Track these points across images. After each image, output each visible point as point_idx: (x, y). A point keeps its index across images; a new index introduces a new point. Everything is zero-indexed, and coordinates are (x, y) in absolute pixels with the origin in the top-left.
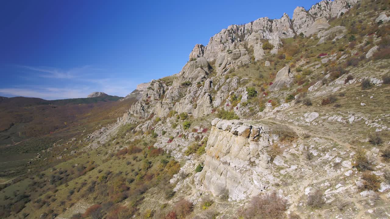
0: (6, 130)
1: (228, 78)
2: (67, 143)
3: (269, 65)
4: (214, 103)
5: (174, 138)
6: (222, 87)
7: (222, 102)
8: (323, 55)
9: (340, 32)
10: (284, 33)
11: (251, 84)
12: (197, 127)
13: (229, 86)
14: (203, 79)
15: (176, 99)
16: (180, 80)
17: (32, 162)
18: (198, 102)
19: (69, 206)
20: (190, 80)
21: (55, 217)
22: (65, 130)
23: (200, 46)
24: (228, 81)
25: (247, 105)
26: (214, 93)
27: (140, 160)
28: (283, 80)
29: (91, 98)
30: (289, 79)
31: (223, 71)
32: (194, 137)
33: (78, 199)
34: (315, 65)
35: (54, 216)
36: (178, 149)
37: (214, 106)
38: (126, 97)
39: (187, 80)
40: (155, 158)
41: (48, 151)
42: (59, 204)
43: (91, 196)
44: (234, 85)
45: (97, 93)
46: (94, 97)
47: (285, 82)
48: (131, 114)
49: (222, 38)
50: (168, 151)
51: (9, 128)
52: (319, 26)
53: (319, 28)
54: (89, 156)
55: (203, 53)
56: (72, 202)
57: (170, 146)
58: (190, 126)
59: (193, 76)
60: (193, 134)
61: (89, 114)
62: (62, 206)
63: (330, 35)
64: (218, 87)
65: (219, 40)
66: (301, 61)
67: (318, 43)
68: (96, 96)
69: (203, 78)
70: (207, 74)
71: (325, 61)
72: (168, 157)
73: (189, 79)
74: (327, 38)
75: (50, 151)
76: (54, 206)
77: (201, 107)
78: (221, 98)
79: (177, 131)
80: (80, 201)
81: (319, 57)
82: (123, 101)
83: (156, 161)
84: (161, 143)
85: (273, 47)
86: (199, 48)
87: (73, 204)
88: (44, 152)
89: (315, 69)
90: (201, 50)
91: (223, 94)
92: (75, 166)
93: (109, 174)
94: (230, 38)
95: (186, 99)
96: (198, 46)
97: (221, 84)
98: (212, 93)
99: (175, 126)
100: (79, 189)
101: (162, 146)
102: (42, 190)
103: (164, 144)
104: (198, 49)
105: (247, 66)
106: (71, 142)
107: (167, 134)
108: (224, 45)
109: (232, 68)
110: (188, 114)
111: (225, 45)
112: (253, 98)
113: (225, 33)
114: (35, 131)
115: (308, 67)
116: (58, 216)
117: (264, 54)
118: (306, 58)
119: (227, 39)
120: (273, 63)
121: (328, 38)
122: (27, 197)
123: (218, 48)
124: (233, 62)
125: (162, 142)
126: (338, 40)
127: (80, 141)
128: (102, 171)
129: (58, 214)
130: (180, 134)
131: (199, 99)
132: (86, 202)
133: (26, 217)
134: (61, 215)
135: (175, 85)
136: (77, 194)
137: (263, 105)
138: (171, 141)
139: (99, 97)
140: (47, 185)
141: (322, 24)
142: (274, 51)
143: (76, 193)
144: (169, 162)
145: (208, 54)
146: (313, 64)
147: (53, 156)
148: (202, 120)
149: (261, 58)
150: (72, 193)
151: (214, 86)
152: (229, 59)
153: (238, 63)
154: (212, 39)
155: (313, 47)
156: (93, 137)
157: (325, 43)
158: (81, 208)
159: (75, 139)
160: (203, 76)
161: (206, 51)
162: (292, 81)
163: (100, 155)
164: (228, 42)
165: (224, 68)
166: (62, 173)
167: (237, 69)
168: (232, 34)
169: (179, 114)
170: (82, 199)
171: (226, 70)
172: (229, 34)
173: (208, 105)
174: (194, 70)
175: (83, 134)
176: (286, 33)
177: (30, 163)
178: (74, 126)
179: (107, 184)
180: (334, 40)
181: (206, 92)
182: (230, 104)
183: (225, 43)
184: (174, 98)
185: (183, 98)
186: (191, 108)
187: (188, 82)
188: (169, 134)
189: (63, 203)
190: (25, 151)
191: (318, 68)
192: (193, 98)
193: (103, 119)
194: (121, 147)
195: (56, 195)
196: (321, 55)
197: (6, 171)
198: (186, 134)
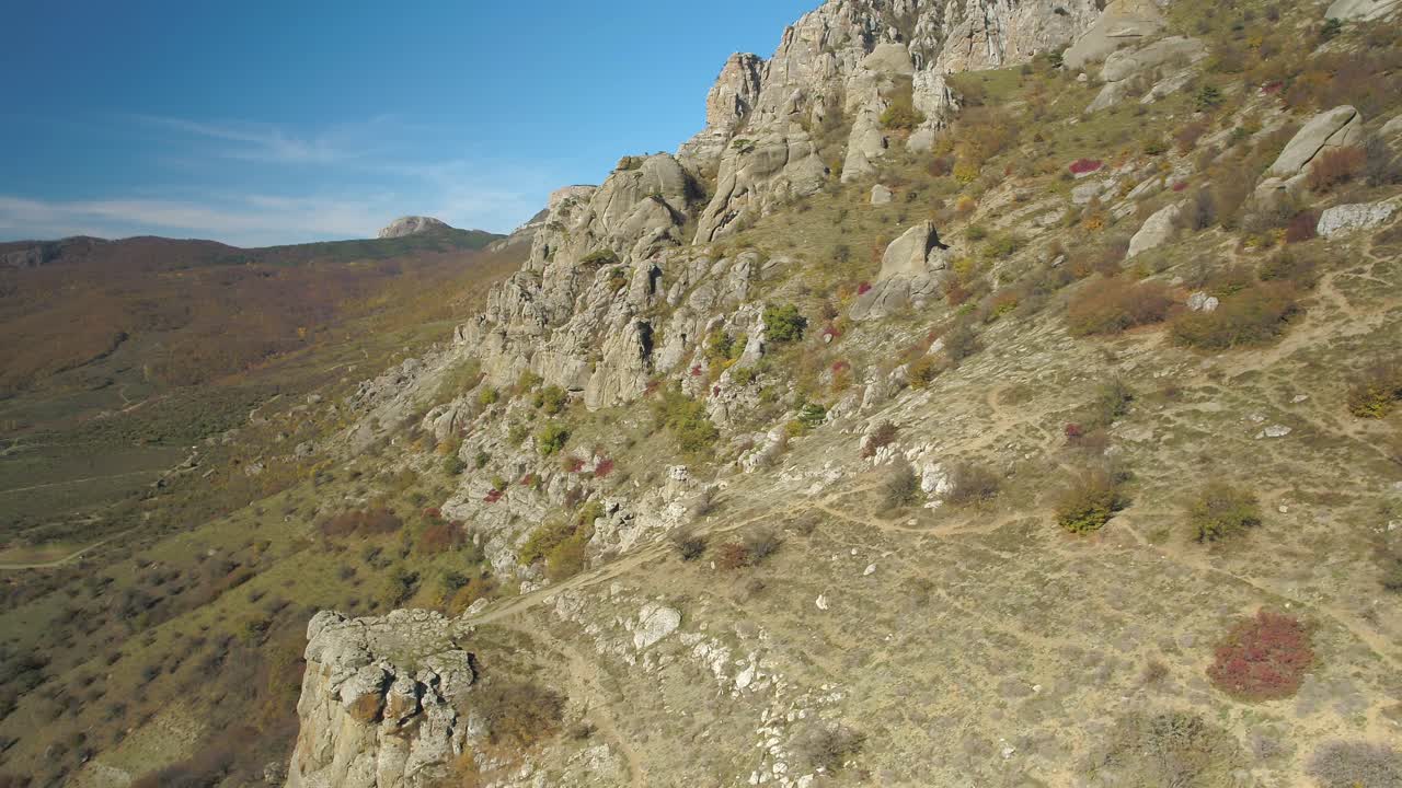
0: (104, 356)
1: (721, 257)
2: (290, 415)
3: (888, 200)
4: (659, 355)
5: (507, 484)
6: (694, 294)
7: (685, 354)
8: (1085, 165)
9: (1180, 61)
10: (1060, 11)
11: (795, 285)
12: (582, 452)
13: (718, 291)
14: (658, 244)
15: (557, 317)
16: (579, 241)
17: (165, 483)
18: (604, 348)
19: (136, 724)
20: (614, 246)
21: (88, 760)
22: (297, 359)
23: (745, 61)
24: (717, 268)
25: (753, 378)
26: (661, 315)
27: (386, 565)
28: (904, 276)
29: (394, 240)
30: (923, 276)
31: (718, 223)
32: (565, 490)
33: (168, 700)
34: (1042, 212)
35: (83, 757)
36: (508, 532)
37: (657, 366)
38: (512, 236)
39: (604, 247)
40: (434, 559)
41: (225, 441)
42: (106, 714)
43: (209, 691)
44: (737, 286)
45: (411, 221)
46: (401, 234)
47: (909, 289)
48: (488, 322)
49: (827, 28)
50: (476, 536)
51: (111, 351)
52: (1122, 24)
53: (1120, 33)
54: (258, 520)
55: (757, 87)
56: (148, 707)
57: (487, 517)
58: (566, 444)
59: (623, 229)
60: (563, 480)
61: (383, 299)
62: (115, 723)
63: (1139, 77)
64: (681, 292)
65: (817, 38)
66: (1003, 190)
67: (1089, 110)
68: (408, 233)
69: (658, 239)
70: (676, 218)
71: (1087, 196)
72: (471, 561)
73: (611, 242)
74: (1125, 87)
75: (231, 441)
76: (92, 714)
77: (611, 369)
78: (684, 336)
79: (519, 459)
80: (174, 707)
81: (1067, 177)
82: (501, 250)
83: (434, 572)
84: (466, 501)
85: (922, 119)
86: (743, 68)
87: (147, 718)
88: (213, 444)
89: (1039, 230)
90: (748, 77)
91: (690, 321)
92: (208, 557)
93: (276, 612)
94: (857, 27)
95: (570, 334)
96: (740, 62)
97: (692, 282)
98: (655, 315)
99: (519, 437)
100: (178, 662)
101: (464, 513)
102: (90, 641)
103: (473, 506)
104: (740, 71)
105: (801, 203)
106: (303, 407)
107: (490, 466)
108: (833, 55)
109: (753, 209)
110: (570, 394)
111: (837, 56)
112: (786, 348)
113: (839, 10)
114: (197, 360)
115: (1015, 223)
116: (97, 758)
117: (881, 152)
118: (1022, 177)
119: (846, 34)
120: (902, 192)
121: (1130, 86)
122: (37, 666)
123: (812, 68)
124: (757, 186)
125: (468, 502)
126: (1163, 98)
127: (332, 407)
128: (261, 596)
129: (99, 749)
130: (528, 472)
131: (609, 337)
132: (188, 712)
133: (9, 747)
134: (109, 754)
135: (562, 263)
136: (168, 681)
137: (810, 381)
138: (494, 496)
139: (421, 235)
140: (108, 623)
141: (1131, 18)
142: (921, 138)
143: (165, 675)
144: (468, 580)
145: (774, 93)
146: (1037, 206)
147: (237, 462)
148: (606, 420)
149: (865, 167)
150: (153, 673)
151: (667, 289)
152: (741, 173)
153: (775, 186)
154: (792, 34)
155: (1068, 124)
156: (373, 394)
157: (1113, 111)
158: (172, 733)
159: (317, 397)
160: (658, 231)
161: (769, 80)
162: (935, 283)
163: (292, 516)
164: (851, 46)
165: (719, 211)
166: (160, 582)
167: (767, 213)
168: (868, 11)
169: (545, 385)
170: (179, 699)
171: (727, 216)
172: (856, 13)
173: (635, 363)
174: (631, 207)
175: (345, 380)
176: (1067, 10)
177: (160, 485)
178: (326, 345)
179: (262, 648)
180: (1148, 98)
181: (631, 314)
182: (704, 367)
183: (840, 47)
184: (550, 317)
185: (561, 329)
186: (579, 370)
187: (608, 251)
188: (497, 468)
189: (119, 710)
190: (152, 437)
191: (1048, 228)
192: (594, 331)
193: (431, 319)
194: (361, 492)
195: (110, 676)
196: (1075, 169)
197: (71, 519)
198: (544, 475)
